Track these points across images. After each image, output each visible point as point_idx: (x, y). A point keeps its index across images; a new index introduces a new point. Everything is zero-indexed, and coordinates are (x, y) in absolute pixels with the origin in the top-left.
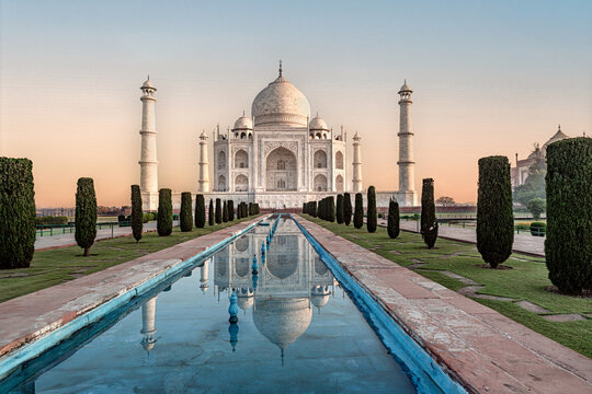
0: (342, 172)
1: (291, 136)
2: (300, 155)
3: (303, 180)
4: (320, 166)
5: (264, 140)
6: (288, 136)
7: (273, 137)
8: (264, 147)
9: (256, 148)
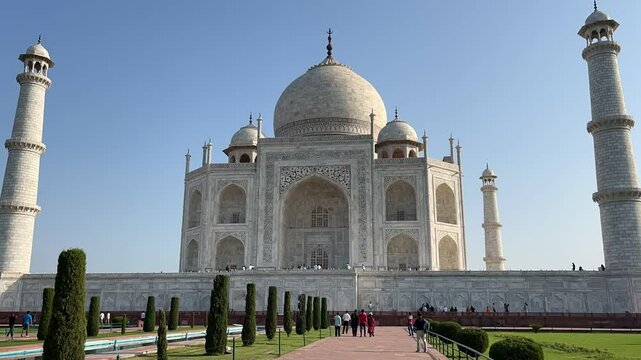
0: (452, 231)
1: (336, 154)
2: (354, 192)
3: (363, 247)
4: (401, 216)
5: (279, 163)
6: (331, 154)
7: (299, 157)
8: (279, 178)
9: (262, 182)
